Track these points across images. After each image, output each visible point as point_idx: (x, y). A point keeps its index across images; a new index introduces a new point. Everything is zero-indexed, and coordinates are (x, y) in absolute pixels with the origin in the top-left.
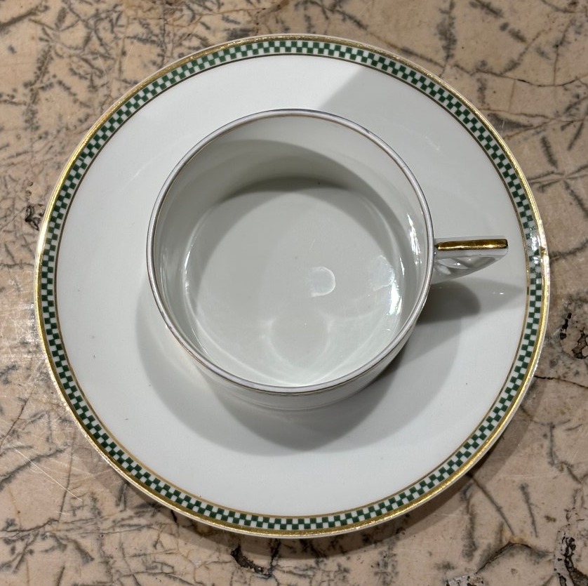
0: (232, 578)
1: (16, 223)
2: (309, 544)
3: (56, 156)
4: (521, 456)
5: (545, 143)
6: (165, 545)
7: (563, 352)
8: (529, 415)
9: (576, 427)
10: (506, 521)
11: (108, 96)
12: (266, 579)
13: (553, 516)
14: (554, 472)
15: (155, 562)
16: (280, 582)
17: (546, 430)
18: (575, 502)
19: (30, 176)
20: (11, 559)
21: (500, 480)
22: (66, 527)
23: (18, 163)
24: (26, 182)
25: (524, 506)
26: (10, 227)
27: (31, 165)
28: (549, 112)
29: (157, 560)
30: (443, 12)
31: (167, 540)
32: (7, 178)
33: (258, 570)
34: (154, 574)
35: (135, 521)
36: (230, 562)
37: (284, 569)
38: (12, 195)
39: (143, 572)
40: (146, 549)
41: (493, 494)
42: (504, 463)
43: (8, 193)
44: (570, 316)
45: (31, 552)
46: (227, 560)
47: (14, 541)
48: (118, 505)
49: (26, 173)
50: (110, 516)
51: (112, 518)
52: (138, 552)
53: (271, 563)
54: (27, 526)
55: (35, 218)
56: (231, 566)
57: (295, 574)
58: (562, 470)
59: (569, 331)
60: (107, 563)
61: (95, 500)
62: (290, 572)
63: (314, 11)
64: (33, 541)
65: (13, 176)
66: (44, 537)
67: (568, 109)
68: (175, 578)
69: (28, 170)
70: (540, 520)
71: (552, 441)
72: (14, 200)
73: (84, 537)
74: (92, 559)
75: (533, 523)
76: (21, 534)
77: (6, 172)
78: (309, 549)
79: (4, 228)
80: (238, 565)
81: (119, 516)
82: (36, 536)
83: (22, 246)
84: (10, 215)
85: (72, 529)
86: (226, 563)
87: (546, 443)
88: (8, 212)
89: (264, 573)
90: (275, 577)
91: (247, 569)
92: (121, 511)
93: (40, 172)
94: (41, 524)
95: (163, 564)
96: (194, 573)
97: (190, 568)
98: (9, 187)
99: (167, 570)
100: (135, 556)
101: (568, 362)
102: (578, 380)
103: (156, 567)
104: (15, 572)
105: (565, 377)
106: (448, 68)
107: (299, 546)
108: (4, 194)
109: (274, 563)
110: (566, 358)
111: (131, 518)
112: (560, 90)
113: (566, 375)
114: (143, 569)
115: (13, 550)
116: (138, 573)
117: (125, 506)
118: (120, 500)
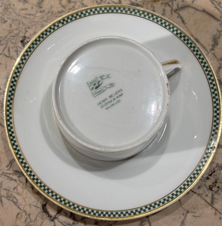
0: (38, 215)
1: (17, 41)
2: (73, 215)
3: (43, 21)
4: (170, 218)
6: (18, 190)
7: (205, 185)
8: (181, 203)
9: (197, 216)
11: (74, 7)
12: (51, 221)
15: (11, 195)
16: (56, 224)
17: (185, 212)
19: (30, 25)
21: (158, 223)
23: (28, 18)
24: (28, 27)
26: (14, 41)
27: (32, 21)
29: (13, 195)
30: (218, 31)
31: (20, 189)
32: (21, 22)
33: (49, 216)
34: (9, 200)
35: (11, 176)
36: (40, 208)
37: (59, 220)
38: (20, 29)
39: (5, 197)
40: (10, 188)
42: (163, 218)
43: (19, 28)
44: (214, 172)
46: (39, 207)
48: (7, 167)
49: (29, 23)
50: (2, 169)
51: (3, 171)
52: (7, 188)
53: (56, 216)
55: (24, 42)
56: (40, 210)
57: (63, 224)
59: (211, 177)
62: (61, 223)
63: (168, 9)
65: (24, 22)
68: (16, 205)
69: (30, 22)
71: (185, 217)
72: (20, 31)
77: (22, 19)
78: (72, 217)
79: (11, 41)
80: (42, 211)
81: (6, 171)
83: (15, 51)
84: (16, 37)
86: (38, 208)
87: (183, 217)
88: (16, 35)
89: (51, 218)
90: (54, 222)
91: (45, 214)
92: (7, 170)
93: (35, 25)
95: (15, 197)
96: (24, 206)
97: (24, 203)
98: (20, 25)
99: (15, 200)
100: (5, 189)
101: (205, 189)
102: (206, 198)
103: (11, 197)
105: (201, 195)
106: (210, 54)
107: (69, 214)
108: (17, 27)
109: (57, 216)
110: (205, 187)
111: (10, 174)
113: (202, 194)
114: (6, 196)
116: (3, 196)
117: (10, 168)
118: (9, 165)
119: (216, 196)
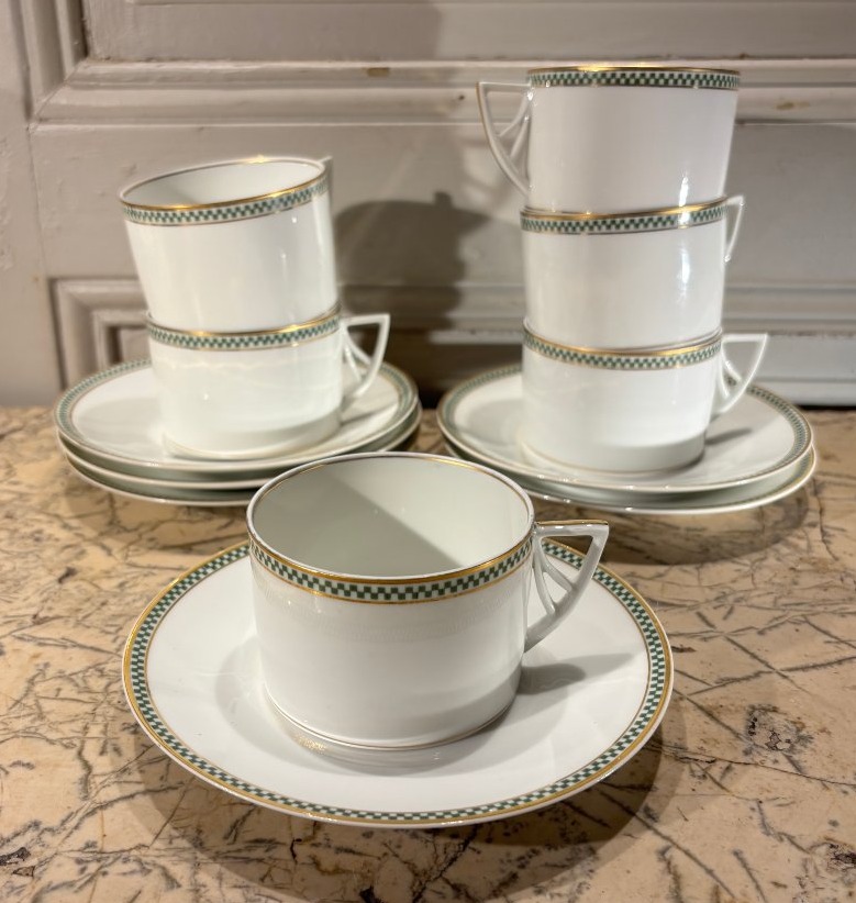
2: (463, 892)
5: (700, 615)
6: (275, 878)
7: (755, 745)
9: (788, 804)
10: (722, 884)
13: (783, 882)
14: (773, 841)
15: (258, 895)
17: (754, 805)
18: (807, 870)
20: (76, 878)
22: (157, 853)
25: (743, 871)
28: (701, 599)
29: (262, 894)
31: (279, 875)
35: (244, 854)
41: (699, 858)
44: (755, 720)
45: (105, 874)
46: (353, 900)
47: (88, 862)
48: (226, 838)
50: (214, 847)
51: (216, 849)
52: (239, 884)
54: (109, 848)
58: (781, 840)
59: (757, 730)
60: (197, 891)
61: (200, 832)
64: (110, 864)
66: (126, 861)
67: (717, 599)
70: (766, 886)
71: (761, 814)
73: (174, 864)
74: (179, 886)
75: (758, 887)
76: (99, 856)
78: (463, 896)
81: (224, 848)
82: (116, 859)
85: (163, 856)
87: (756, 815)
92: (229, 844)
94: (127, 848)
95: (269, 897)
100: (235, 888)
101: (765, 753)
102: (779, 766)
103: (260, 900)
104: (76, 892)
105: (762, 763)
107: (449, 893)
110: (760, 749)
111: (239, 851)
112: (707, 591)
113: (764, 762)
114: (241, 900)
115: (83, 870)
117: (235, 840)
118: (230, 834)
119: (796, 757)
